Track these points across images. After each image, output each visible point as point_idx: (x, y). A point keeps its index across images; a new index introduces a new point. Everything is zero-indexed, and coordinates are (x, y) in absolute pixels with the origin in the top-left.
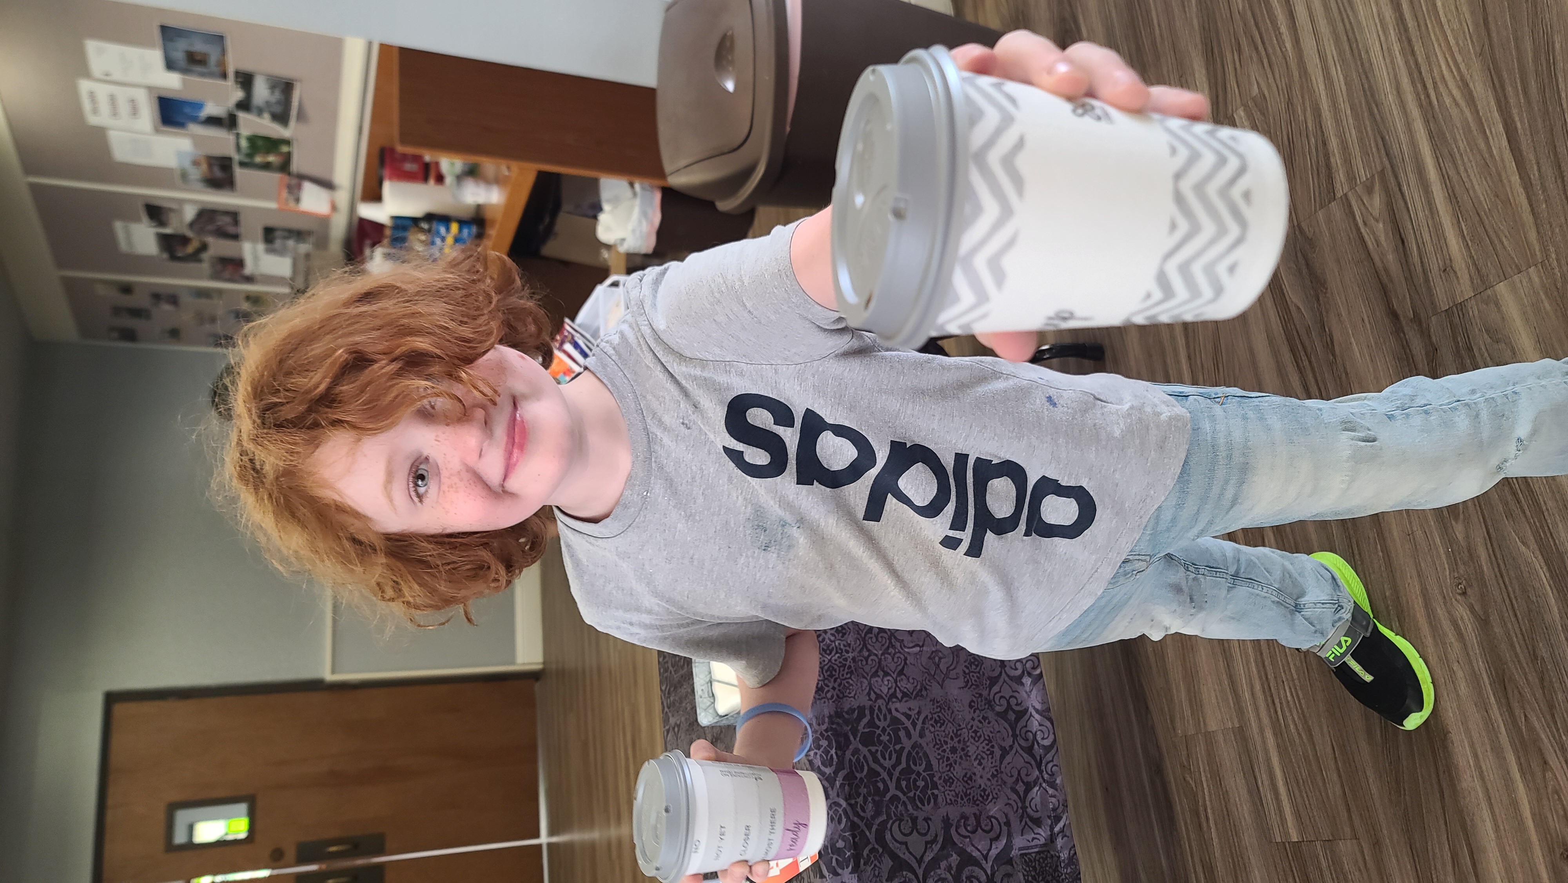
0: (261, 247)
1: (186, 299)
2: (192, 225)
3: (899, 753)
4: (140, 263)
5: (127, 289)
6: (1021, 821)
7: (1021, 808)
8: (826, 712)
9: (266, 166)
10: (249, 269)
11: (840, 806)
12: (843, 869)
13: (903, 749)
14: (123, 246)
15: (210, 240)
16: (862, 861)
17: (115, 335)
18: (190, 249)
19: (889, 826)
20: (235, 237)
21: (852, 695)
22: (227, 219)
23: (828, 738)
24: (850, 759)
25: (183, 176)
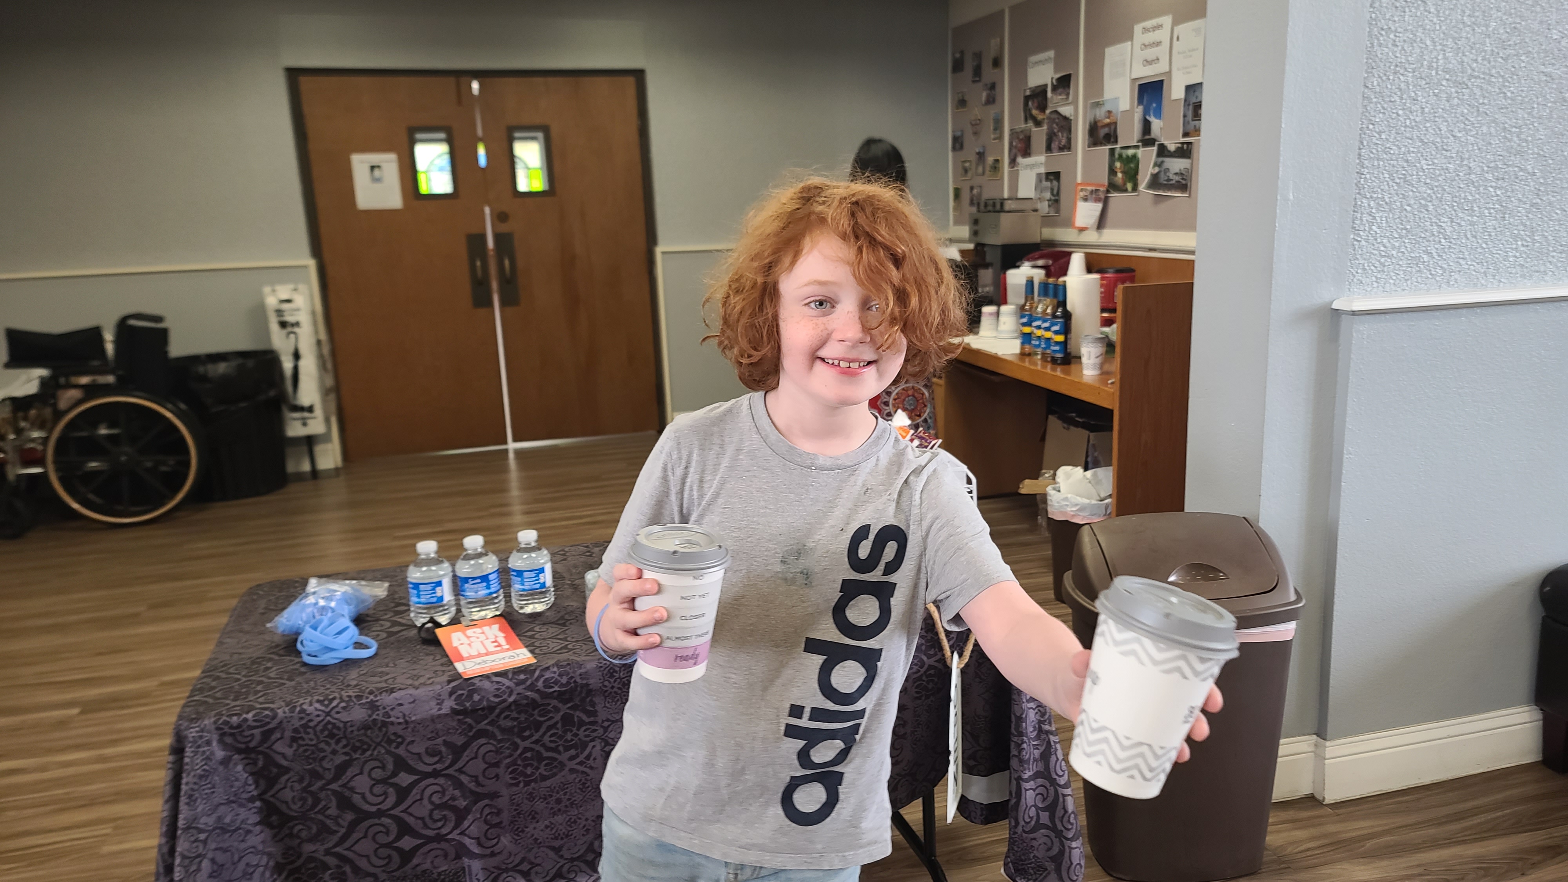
0: (1043, 170)
1: (992, 111)
2: (1056, 112)
3: (555, 750)
4: (1020, 72)
5: (997, 63)
6: (494, 867)
7: (506, 868)
8: (591, 681)
9: (1112, 172)
10: (1020, 160)
11: (510, 696)
12: (455, 700)
13: (559, 753)
14: (1033, 59)
15: (1045, 127)
16: (461, 717)
17: (958, 55)
19: (491, 741)
20: (1049, 149)
21: (607, 705)
22: (1064, 142)
23: (568, 683)
24: (550, 704)
25: (1098, 104)
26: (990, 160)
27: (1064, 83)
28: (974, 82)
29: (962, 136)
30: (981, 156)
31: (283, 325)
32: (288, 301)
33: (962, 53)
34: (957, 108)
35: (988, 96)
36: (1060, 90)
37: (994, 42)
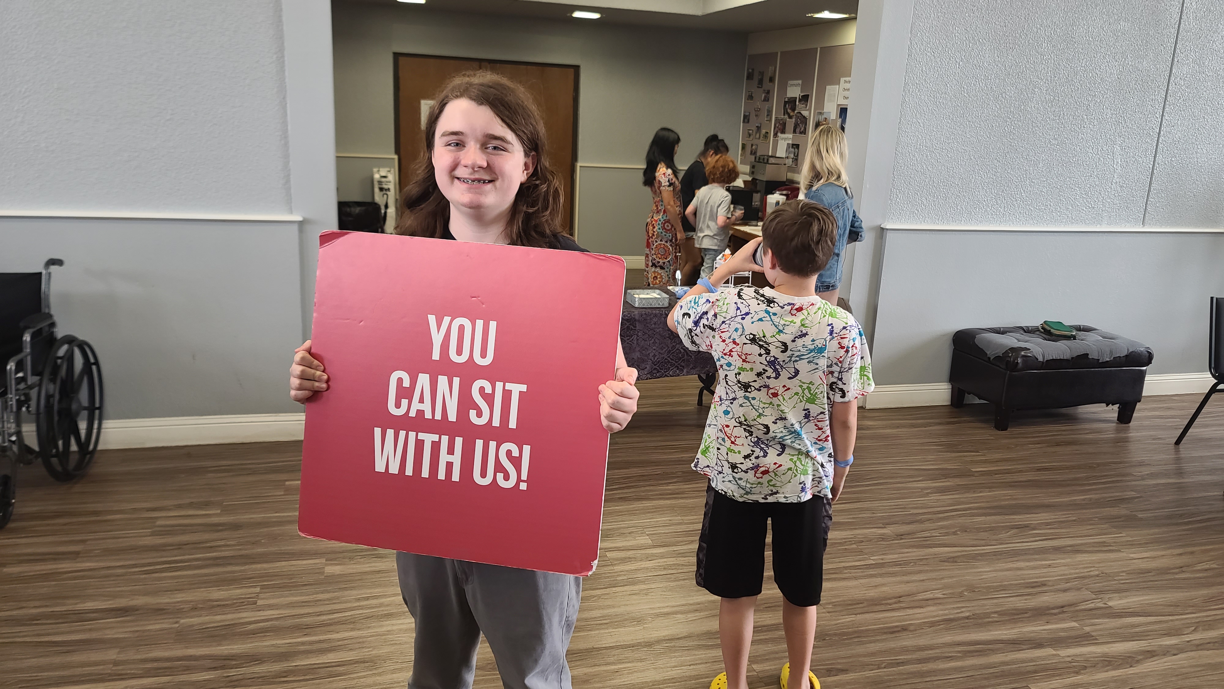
0: (790, 142)
1: (767, 105)
2: (800, 113)
4: (783, 88)
5: (772, 80)
10: (779, 134)
14: (790, 82)
15: (794, 120)
17: (750, 71)
18: (789, 111)
20: (794, 132)
22: (802, 129)
25: (821, 113)
26: (763, 131)
27: (805, 98)
28: (758, 87)
29: (749, 115)
30: (759, 128)
31: (381, 189)
32: (385, 177)
33: (753, 70)
34: (748, 100)
35: (765, 97)
36: (803, 102)
37: (771, 68)
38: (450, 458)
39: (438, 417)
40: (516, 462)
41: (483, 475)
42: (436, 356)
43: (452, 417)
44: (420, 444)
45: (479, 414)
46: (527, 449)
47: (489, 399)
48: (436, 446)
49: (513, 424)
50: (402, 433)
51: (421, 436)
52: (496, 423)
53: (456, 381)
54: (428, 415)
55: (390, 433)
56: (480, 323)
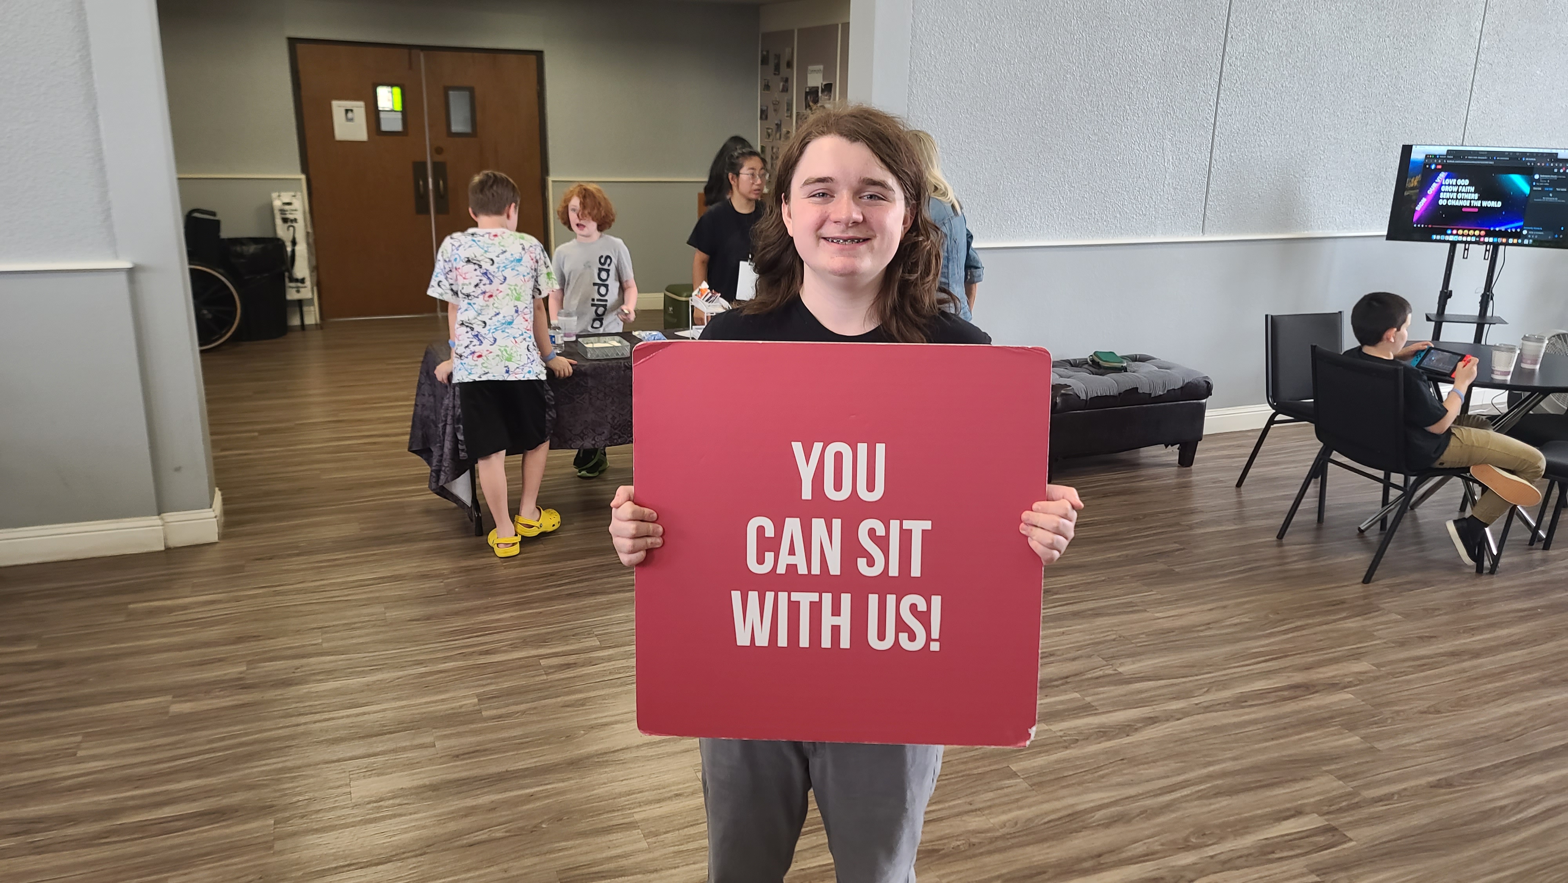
1: (786, 97)
4: (803, 75)
5: (790, 64)
17: (765, 53)
26: (784, 130)
27: (828, 88)
28: (775, 74)
29: (767, 110)
30: (779, 126)
31: (285, 220)
32: (289, 204)
34: (764, 90)
35: (781, 87)
36: (826, 92)
37: (788, 50)
38: (836, 621)
39: (816, 570)
40: (924, 618)
41: (882, 636)
42: (807, 494)
43: (835, 569)
44: (794, 607)
45: (871, 563)
46: (936, 600)
47: (883, 543)
48: (816, 608)
49: (916, 571)
50: (770, 596)
51: (795, 596)
52: (894, 571)
53: (837, 523)
54: (802, 570)
55: (753, 596)
56: (862, 448)
